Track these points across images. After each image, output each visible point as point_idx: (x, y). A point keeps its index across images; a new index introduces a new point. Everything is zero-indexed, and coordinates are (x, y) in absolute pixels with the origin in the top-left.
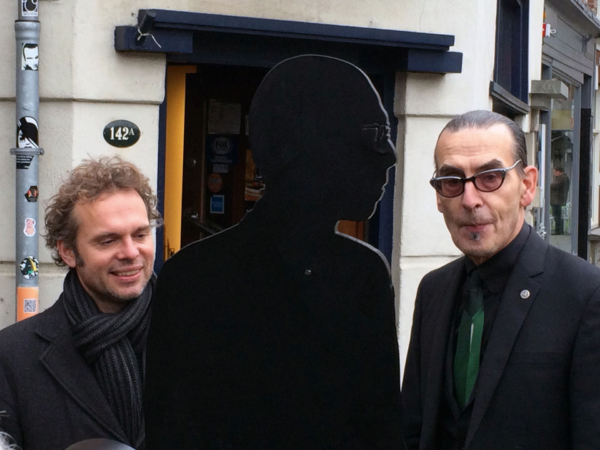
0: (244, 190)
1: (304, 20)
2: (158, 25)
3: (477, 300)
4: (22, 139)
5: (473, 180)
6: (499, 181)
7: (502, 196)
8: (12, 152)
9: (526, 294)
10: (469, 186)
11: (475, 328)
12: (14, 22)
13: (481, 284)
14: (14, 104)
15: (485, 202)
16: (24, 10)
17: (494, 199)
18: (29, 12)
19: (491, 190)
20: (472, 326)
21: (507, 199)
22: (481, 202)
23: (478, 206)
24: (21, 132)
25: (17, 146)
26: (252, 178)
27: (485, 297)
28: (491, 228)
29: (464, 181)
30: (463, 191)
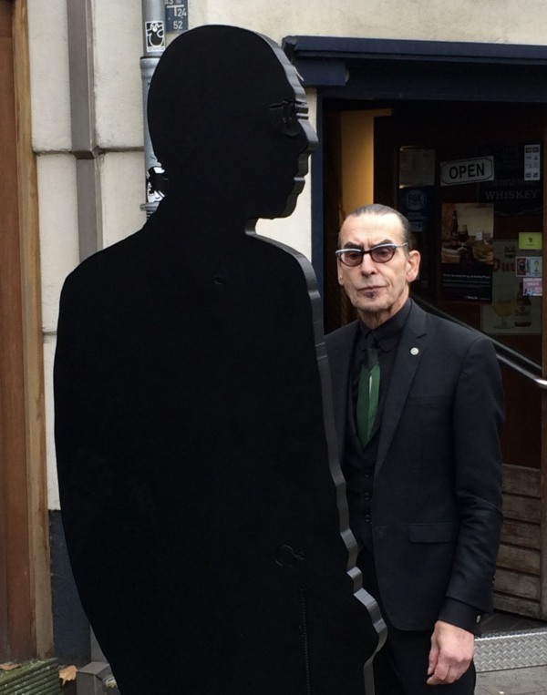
0: (441, 251)
1: (486, 41)
2: (301, 54)
3: (374, 358)
4: (152, 192)
5: (370, 252)
6: (390, 256)
7: (391, 267)
8: (143, 207)
9: (415, 351)
10: (367, 257)
11: (373, 380)
12: (139, 60)
13: (376, 345)
14: (143, 153)
15: (379, 272)
16: (149, 45)
17: (385, 269)
18: (155, 46)
19: (384, 262)
20: (371, 379)
21: (396, 271)
22: (376, 271)
23: (373, 273)
24: (149, 184)
25: (147, 201)
26: (448, 237)
27: (379, 355)
28: (385, 290)
29: (363, 253)
30: (362, 261)
